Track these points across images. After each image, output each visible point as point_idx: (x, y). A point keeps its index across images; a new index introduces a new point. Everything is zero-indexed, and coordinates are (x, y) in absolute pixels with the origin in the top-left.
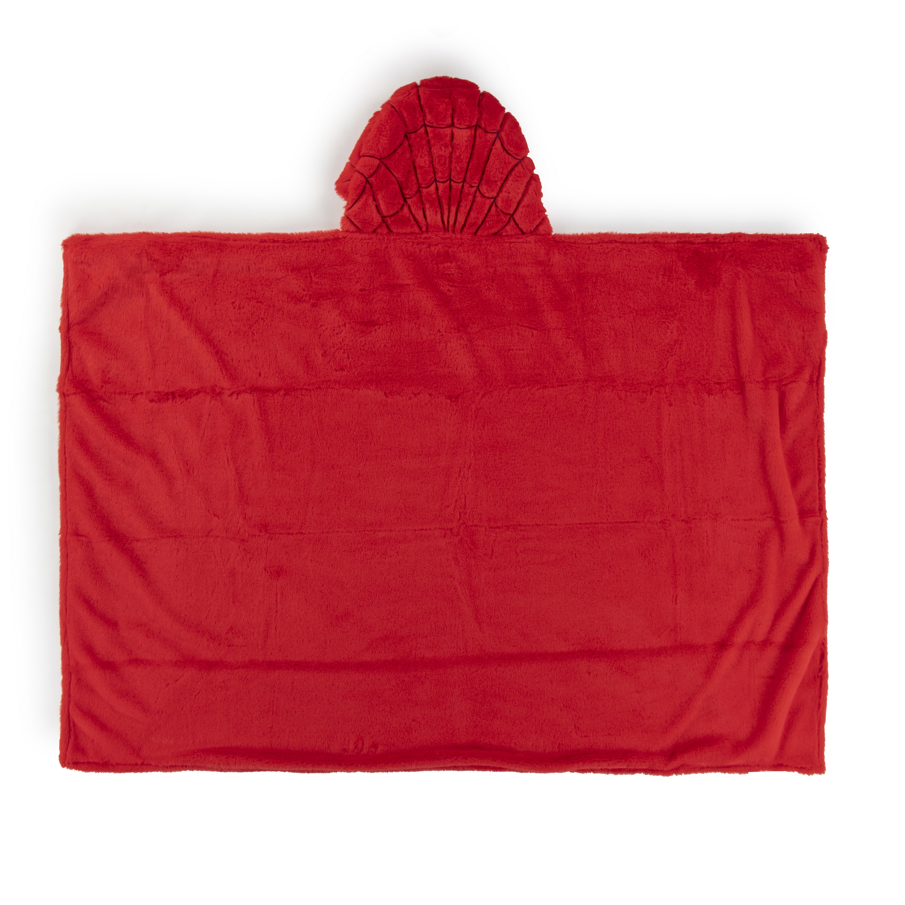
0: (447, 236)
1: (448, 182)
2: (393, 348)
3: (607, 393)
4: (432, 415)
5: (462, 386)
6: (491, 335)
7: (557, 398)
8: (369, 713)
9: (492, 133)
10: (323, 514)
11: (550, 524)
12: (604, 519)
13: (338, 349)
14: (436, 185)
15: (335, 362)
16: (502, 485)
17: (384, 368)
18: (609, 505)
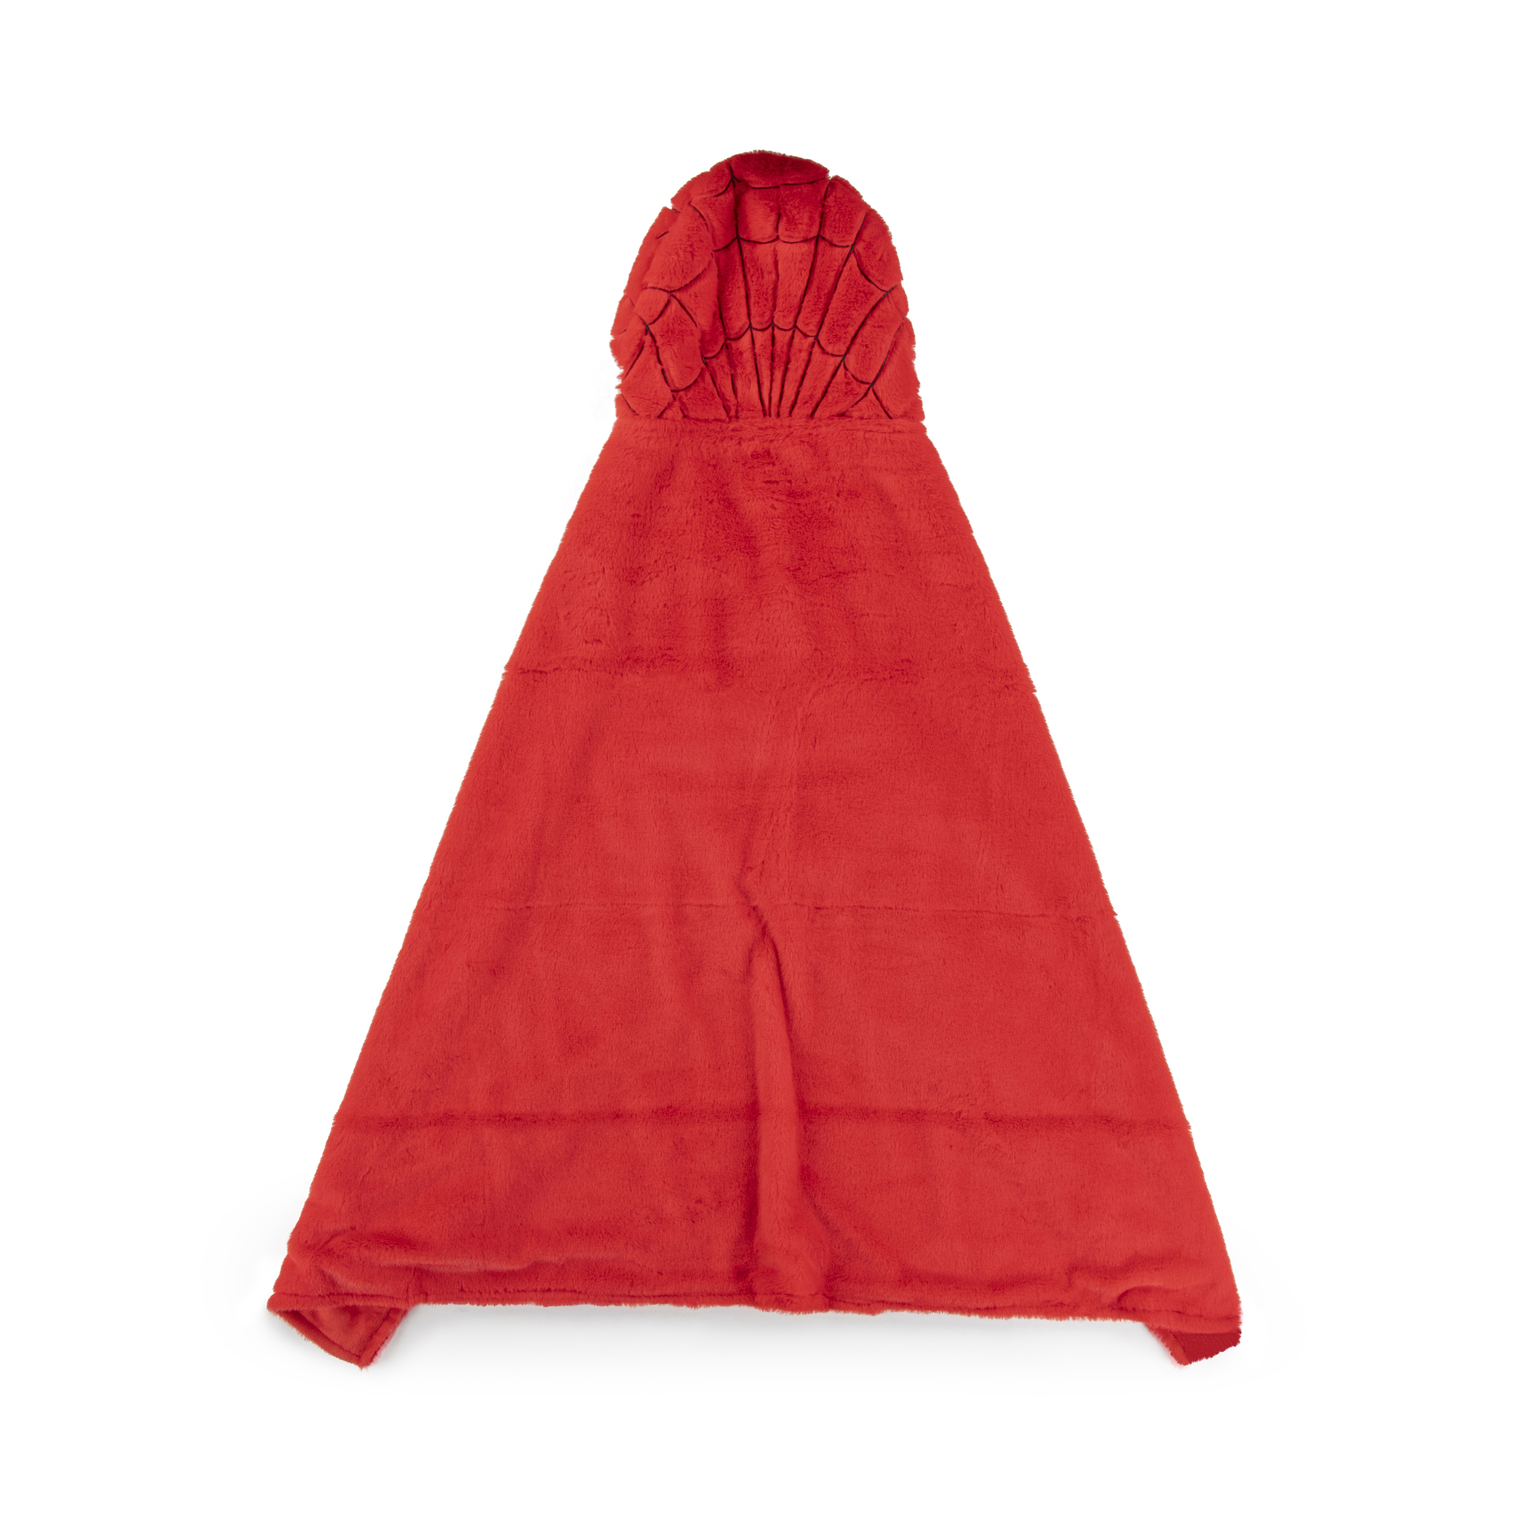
0: (767, 424)
1: (770, 330)
2: (677, 607)
3: (1012, 698)
4: (735, 723)
5: (784, 676)
6: (835, 586)
7: (934, 703)
8: (631, 1191)
9: (842, 247)
10: (561, 876)
11: (906, 909)
12: (991, 906)
13: (591, 608)
14: (752, 335)
15: (585, 629)
16: (838, 842)
17: (662, 641)
18: (1001, 886)
